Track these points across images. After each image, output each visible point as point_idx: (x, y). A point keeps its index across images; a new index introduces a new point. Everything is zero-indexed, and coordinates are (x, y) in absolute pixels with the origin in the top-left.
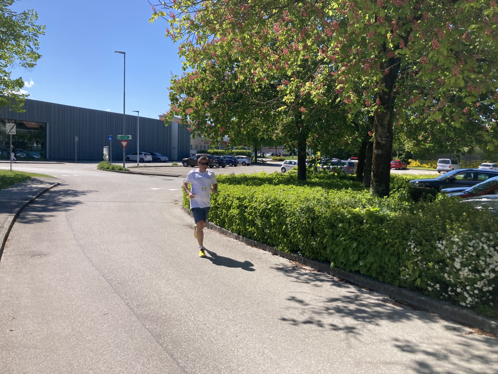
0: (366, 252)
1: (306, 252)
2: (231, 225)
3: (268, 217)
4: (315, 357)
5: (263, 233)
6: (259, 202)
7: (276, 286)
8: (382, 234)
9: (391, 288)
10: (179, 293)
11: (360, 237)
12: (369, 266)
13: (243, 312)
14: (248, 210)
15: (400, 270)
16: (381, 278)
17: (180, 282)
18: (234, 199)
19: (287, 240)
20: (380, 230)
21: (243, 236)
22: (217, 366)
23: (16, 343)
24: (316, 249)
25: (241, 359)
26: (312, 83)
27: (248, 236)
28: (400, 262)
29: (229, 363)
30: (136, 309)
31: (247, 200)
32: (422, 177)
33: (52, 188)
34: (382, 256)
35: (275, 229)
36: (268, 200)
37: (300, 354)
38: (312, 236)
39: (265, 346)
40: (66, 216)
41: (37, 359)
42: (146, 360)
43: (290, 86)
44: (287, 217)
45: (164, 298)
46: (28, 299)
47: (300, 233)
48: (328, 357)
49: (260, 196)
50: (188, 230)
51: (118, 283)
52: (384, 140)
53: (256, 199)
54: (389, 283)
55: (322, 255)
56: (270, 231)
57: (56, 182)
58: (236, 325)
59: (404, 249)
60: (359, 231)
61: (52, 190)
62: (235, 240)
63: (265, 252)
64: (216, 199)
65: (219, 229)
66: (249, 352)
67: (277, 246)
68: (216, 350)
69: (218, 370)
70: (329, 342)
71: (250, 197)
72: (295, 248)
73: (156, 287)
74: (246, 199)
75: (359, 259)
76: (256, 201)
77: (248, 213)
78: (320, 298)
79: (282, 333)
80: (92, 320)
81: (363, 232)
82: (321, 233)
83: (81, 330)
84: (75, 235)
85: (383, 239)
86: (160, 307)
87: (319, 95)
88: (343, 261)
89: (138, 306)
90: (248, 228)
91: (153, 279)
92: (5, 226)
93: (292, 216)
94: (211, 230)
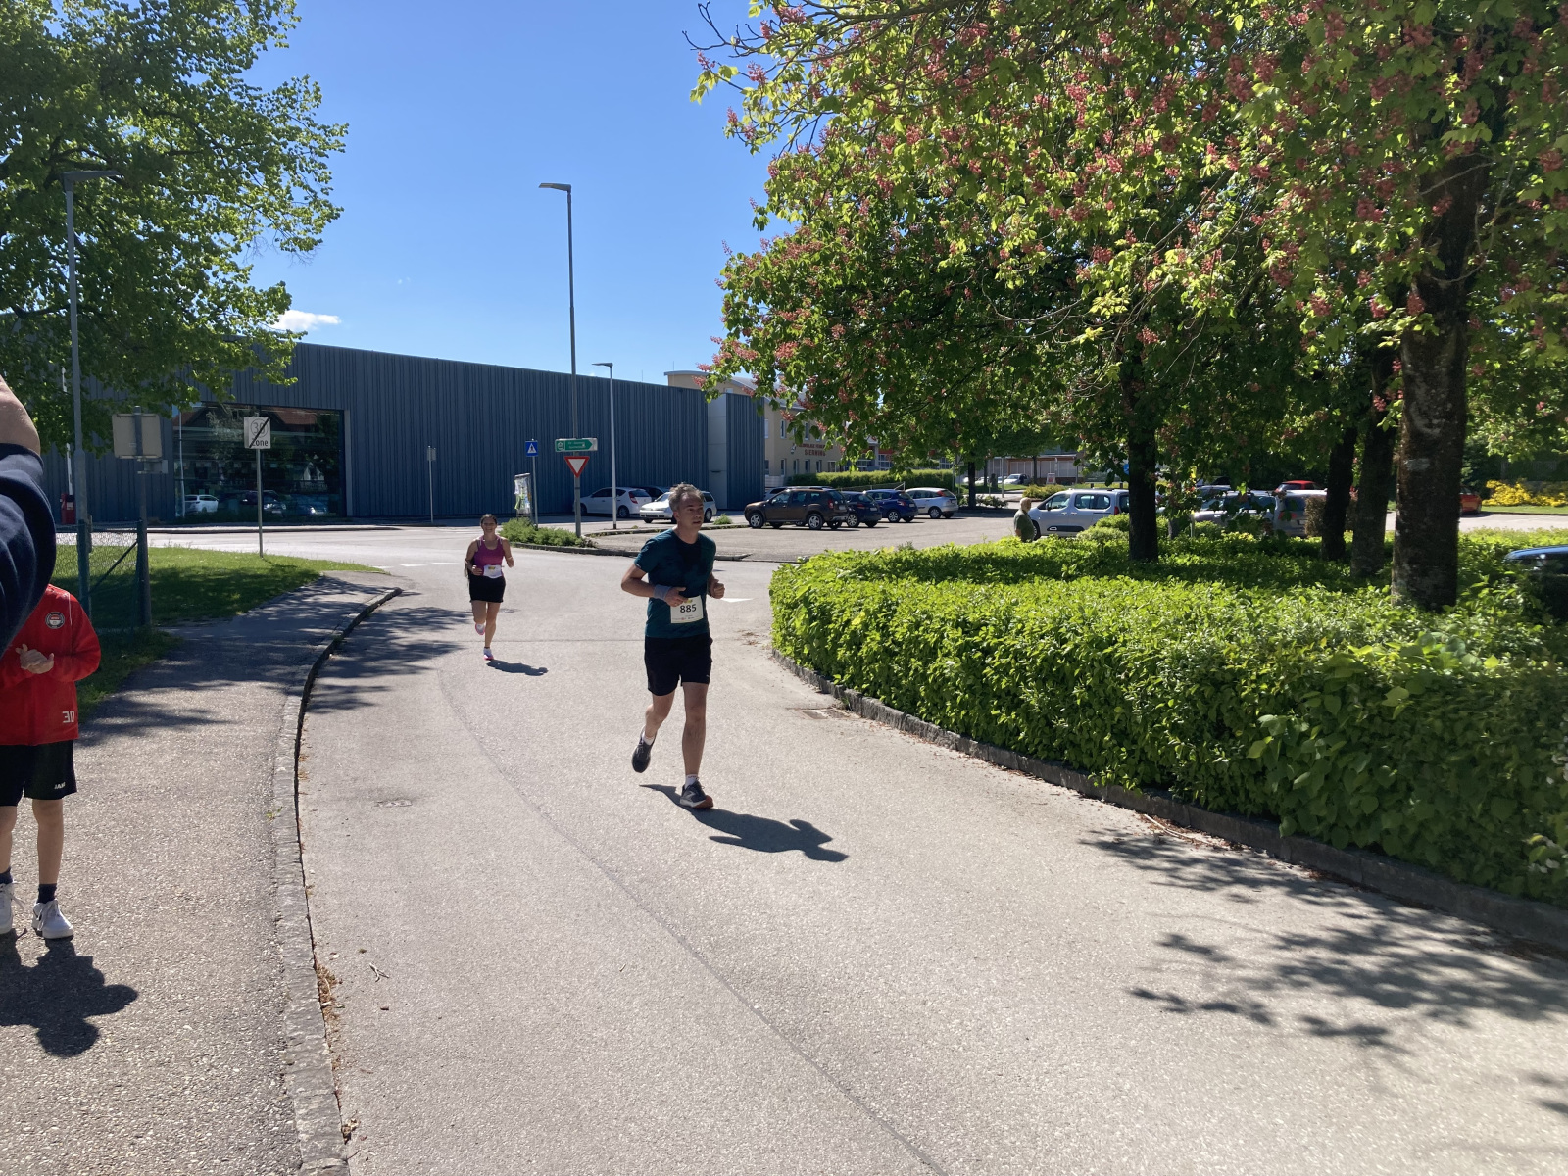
0: (1403, 787)
1: (1197, 787)
2: (937, 706)
3: (1063, 680)
4: (1281, 1107)
5: (1047, 730)
6: (1031, 633)
7: (1114, 891)
8: (1459, 727)
9: (1496, 901)
10: (823, 909)
11: (1382, 737)
12: (1412, 829)
13: (1029, 969)
14: (996, 660)
15: (1524, 844)
16: (1457, 869)
17: (819, 878)
18: (948, 627)
19: (1130, 752)
20: (1452, 716)
21: (981, 741)
22: (988, 1124)
23: (406, 1044)
24: (1231, 778)
25: (1053, 1106)
26: (1187, 251)
27: (998, 739)
28: (1524, 816)
29: (1021, 1115)
30: (709, 955)
31: (991, 629)
32: (1544, 540)
33: (382, 602)
34: (1459, 798)
35: (1090, 718)
36: (1063, 630)
37: (1234, 1097)
38: (1218, 737)
39: (1118, 1069)
40: (443, 686)
41: (475, 1087)
42: (775, 1100)
43: (1115, 265)
44: (1128, 680)
45: (785, 925)
46: (405, 923)
47: (1175, 729)
48: (1325, 1107)
49: (1031, 615)
50: (805, 722)
51: (641, 881)
52: (1438, 426)
53: (1020, 626)
54: (1487, 885)
55: (1251, 795)
56: (1071, 723)
57: (392, 584)
58: (1016, 1005)
59: (1539, 777)
60: (1378, 720)
61: (386, 608)
62: (955, 754)
63: (1056, 789)
64: (885, 627)
65: (897, 718)
66: (1073, 1084)
67: (1097, 771)
68: (973, 1078)
69: (993, 1134)
70: (1318, 1062)
71: (999, 619)
72: (1158, 778)
73: (751, 891)
74: (986, 625)
75: (1380, 808)
76: (1020, 632)
77: (995, 669)
78: (1259, 935)
79: (1164, 1033)
80: (595, 984)
81: (1392, 722)
82: (1246, 728)
83: (573, 1012)
84: (481, 742)
85: (1461, 742)
86: (778, 949)
87: (1209, 289)
88: (1323, 813)
89: (715, 947)
90: (997, 717)
91: (738, 868)
92: (287, 718)
93: (1146, 677)
94: (874, 723)
